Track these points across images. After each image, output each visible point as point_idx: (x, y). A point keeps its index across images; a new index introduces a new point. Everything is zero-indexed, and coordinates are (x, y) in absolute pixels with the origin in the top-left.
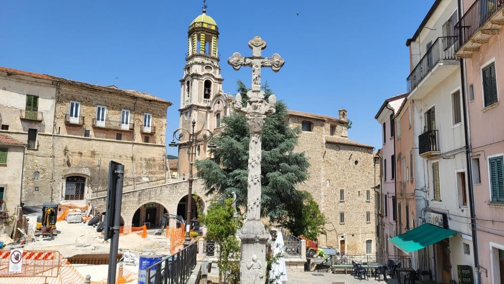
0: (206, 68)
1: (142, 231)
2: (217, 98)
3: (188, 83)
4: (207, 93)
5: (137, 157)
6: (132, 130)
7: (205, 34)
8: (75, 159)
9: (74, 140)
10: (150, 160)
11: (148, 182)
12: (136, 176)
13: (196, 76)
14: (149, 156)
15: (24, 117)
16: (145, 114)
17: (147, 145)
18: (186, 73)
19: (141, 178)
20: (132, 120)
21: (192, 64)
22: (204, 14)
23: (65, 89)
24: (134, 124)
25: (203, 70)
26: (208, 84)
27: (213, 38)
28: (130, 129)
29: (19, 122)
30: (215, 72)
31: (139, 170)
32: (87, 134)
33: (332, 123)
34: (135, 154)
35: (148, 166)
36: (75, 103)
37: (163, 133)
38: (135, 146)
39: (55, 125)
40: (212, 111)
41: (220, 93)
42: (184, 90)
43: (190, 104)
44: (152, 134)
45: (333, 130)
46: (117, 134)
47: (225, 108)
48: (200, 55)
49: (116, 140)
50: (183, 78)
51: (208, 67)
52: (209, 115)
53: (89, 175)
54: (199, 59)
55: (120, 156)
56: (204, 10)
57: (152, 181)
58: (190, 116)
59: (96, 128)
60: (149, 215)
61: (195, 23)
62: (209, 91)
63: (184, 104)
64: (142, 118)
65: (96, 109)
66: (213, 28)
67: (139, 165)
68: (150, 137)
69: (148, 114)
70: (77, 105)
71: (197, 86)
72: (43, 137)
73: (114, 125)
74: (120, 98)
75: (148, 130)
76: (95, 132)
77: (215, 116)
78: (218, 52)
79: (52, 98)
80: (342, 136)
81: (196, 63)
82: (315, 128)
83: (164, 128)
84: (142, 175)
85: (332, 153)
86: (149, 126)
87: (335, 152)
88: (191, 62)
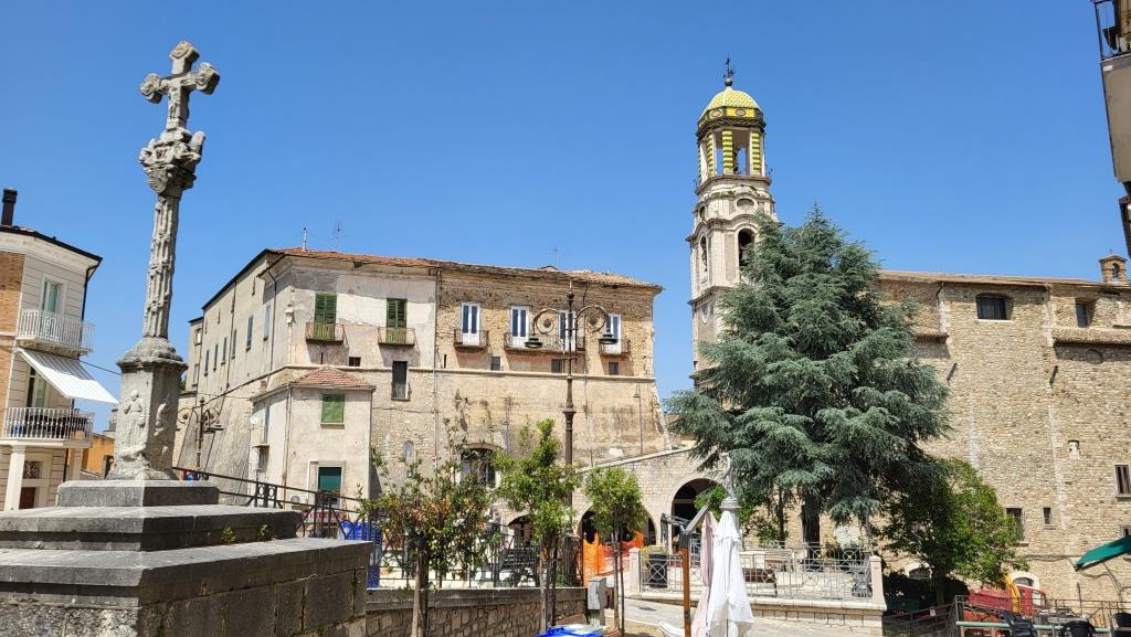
0: (738, 204)
3: (703, 241)
4: (745, 257)
5: (596, 407)
6: (581, 350)
7: (733, 131)
8: (475, 415)
9: (473, 378)
10: (622, 411)
12: (594, 446)
13: (720, 223)
14: (620, 402)
15: (384, 341)
16: (607, 315)
17: (614, 380)
18: (697, 220)
19: (605, 449)
20: (581, 330)
21: (708, 201)
22: (729, 88)
23: (451, 281)
24: (584, 339)
25: (732, 209)
26: (746, 239)
27: (752, 135)
28: (578, 349)
29: (376, 350)
31: (601, 434)
32: (495, 364)
33: (1081, 295)
34: (590, 399)
35: (620, 424)
36: (470, 305)
37: (649, 352)
38: (591, 384)
39: (436, 351)
42: (697, 258)
43: (709, 286)
44: (624, 356)
45: (1085, 312)
46: (553, 360)
48: (724, 178)
49: (550, 374)
50: (694, 232)
51: (743, 201)
53: (504, 447)
54: (723, 186)
56: (728, 80)
58: (711, 314)
59: (512, 352)
61: (708, 112)
63: (698, 288)
64: (601, 324)
65: (509, 313)
66: (750, 114)
67: (601, 422)
68: (621, 363)
69: (612, 316)
70: (474, 309)
71: (723, 246)
72: (417, 375)
73: (545, 344)
74: (555, 288)
75: (615, 349)
76: (509, 360)
78: (766, 166)
79: (430, 301)
80: (1117, 327)
81: (717, 196)
82: (1017, 310)
83: (649, 342)
84: (607, 444)
85: (1076, 372)
86: (615, 340)
87: (1087, 367)
88: (706, 195)
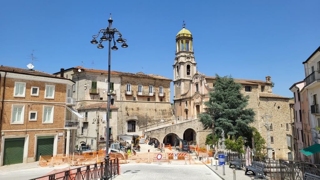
0: (187, 58)
1: (169, 147)
2: (196, 76)
3: (178, 67)
4: (188, 72)
5: (158, 110)
6: (154, 96)
7: (186, 40)
8: (130, 112)
9: (129, 103)
10: (163, 110)
11: (164, 122)
12: (158, 119)
13: (182, 63)
14: (163, 108)
16: (160, 87)
17: (161, 103)
18: (176, 61)
19: (160, 120)
20: (154, 91)
21: (179, 57)
22: (184, 29)
23: (124, 78)
24: (155, 93)
25: (185, 60)
26: (188, 67)
27: (190, 41)
28: (154, 95)
30: (192, 60)
31: (159, 116)
32: (134, 99)
33: (262, 85)
34: (156, 108)
35: (163, 114)
36: (129, 84)
37: (169, 96)
38: (156, 104)
39: (121, 96)
40: (193, 83)
41: (198, 73)
42: (175, 71)
43: (179, 79)
44: (164, 97)
45: (263, 89)
46: (148, 98)
47: (201, 81)
48: (183, 52)
49: (147, 101)
50: (175, 64)
51: (188, 58)
52: (191, 84)
53: (137, 119)
54: (183, 54)
55: (150, 109)
56: (184, 26)
57: (165, 122)
58: (180, 85)
59: (138, 96)
60: (168, 139)
61: (179, 34)
62: (189, 70)
63: (176, 78)
64: (158, 89)
65: (138, 86)
66: (190, 36)
67: (159, 113)
68: (163, 99)
69: (161, 87)
70: (130, 85)
71: (183, 69)
72: (116, 102)
73: (146, 94)
74: (148, 80)
75: (162, 95)
76: (138, 98)
77: (195, 85)
78: (193, 49)
79: (119, 83)
80: (268, 92)
81: (182, 56)
82: (253, 90)
83: (169, 93)
84: (160, 119)
85: (263, 103)
86: (162, 93)
87: (265, 102)
88: (179, 55)
